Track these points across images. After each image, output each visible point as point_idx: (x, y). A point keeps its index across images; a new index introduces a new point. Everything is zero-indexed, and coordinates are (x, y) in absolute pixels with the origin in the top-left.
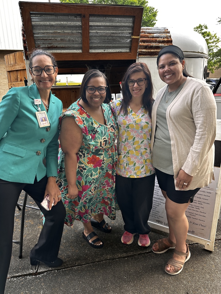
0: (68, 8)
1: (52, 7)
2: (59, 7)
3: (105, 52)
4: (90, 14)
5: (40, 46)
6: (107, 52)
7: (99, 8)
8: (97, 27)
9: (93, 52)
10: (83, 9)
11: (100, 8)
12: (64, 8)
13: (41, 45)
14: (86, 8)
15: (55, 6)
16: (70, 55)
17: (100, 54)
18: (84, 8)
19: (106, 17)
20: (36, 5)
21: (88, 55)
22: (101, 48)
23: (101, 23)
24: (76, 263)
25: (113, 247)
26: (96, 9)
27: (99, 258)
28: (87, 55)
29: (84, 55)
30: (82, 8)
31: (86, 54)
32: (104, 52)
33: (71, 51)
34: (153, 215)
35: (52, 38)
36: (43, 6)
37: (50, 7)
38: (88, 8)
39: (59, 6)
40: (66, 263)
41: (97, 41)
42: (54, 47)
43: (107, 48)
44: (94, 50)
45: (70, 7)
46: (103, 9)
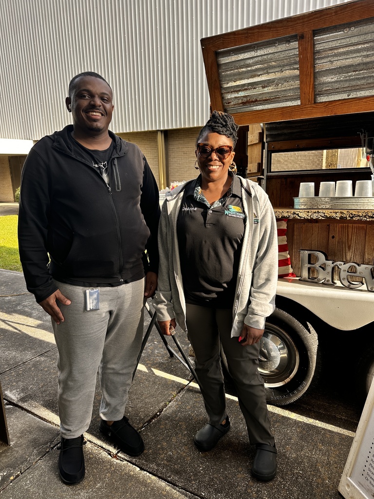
0: (272, 29)
1: (246, 35)
2: (258, 32)
3: (350, 97)
4: (313, 29)
5: (230, 103)
6: (354, 96)
7: (332, 13)
8: (331, 52)
9: (324, 101)
10: (300, 23)
11: (334, 12)
12: (265, 30)
13: (232, 101)
14: (306, 20)
15: (251, 32)
16: (276, 111)
17: (337, 104)
18: (301, 21)
19: (350, 27)
20: (222, 39)
21: (310, 107)
22: (341, 92)
23: (339, 42)
24: (170, 477)
25: (249, 491)
26: (326, 17)
27: (209, 492)
28: (309, 109)
29: (304, 109)
30: (297, 23)
31: (307, 106)
32: (347, 97)
33: (281, 104)
34: (369, 478)
35: (248, 86)
36: (232, 36)
37: (243, 35)
38: (310, 20)
39: (257, 30)
40: (159, 466)
41: (332, 79)
42: (252, 102)
43: (354, 90)
44: (326, 97)
45: (276, 27)
46: (342, 13)
